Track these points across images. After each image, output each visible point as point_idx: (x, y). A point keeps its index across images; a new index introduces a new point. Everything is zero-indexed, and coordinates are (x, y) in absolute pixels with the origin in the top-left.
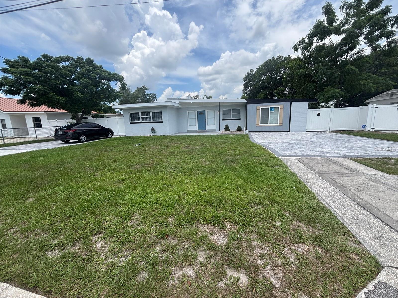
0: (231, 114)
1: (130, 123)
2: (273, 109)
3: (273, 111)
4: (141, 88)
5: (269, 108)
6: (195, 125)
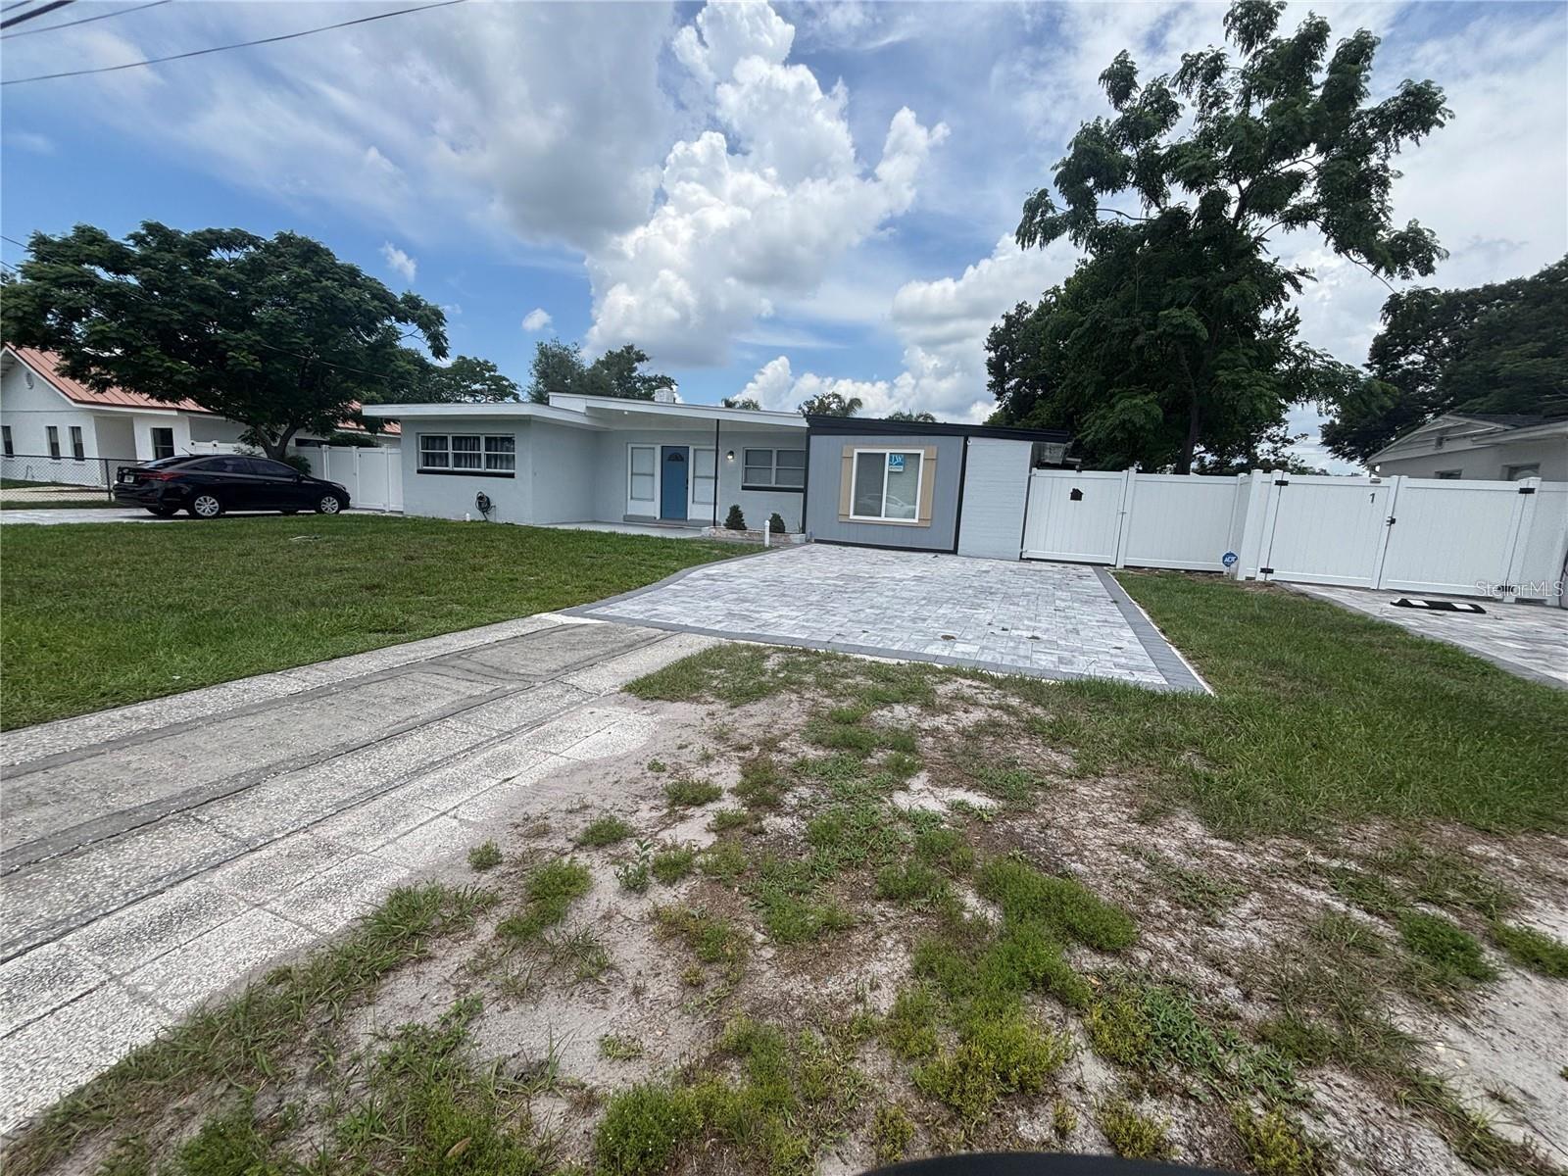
0: (774, 466)
1: (419, 472)
2: (899, 459)
3: (900, 469)
4: (620, 356)
5: (884, 455)
6: (653, 500)
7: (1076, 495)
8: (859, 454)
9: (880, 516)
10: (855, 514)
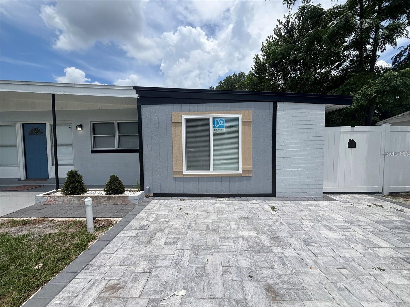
0: (117, 134)
5: (208, 119)
6: (17, 165)
7: (352, 144)
8: (187, 120)
9: (209, 170)
10: (188, 169)
